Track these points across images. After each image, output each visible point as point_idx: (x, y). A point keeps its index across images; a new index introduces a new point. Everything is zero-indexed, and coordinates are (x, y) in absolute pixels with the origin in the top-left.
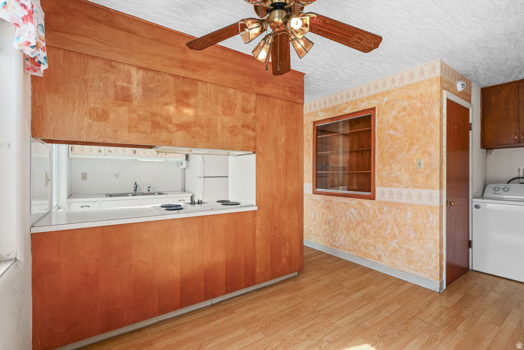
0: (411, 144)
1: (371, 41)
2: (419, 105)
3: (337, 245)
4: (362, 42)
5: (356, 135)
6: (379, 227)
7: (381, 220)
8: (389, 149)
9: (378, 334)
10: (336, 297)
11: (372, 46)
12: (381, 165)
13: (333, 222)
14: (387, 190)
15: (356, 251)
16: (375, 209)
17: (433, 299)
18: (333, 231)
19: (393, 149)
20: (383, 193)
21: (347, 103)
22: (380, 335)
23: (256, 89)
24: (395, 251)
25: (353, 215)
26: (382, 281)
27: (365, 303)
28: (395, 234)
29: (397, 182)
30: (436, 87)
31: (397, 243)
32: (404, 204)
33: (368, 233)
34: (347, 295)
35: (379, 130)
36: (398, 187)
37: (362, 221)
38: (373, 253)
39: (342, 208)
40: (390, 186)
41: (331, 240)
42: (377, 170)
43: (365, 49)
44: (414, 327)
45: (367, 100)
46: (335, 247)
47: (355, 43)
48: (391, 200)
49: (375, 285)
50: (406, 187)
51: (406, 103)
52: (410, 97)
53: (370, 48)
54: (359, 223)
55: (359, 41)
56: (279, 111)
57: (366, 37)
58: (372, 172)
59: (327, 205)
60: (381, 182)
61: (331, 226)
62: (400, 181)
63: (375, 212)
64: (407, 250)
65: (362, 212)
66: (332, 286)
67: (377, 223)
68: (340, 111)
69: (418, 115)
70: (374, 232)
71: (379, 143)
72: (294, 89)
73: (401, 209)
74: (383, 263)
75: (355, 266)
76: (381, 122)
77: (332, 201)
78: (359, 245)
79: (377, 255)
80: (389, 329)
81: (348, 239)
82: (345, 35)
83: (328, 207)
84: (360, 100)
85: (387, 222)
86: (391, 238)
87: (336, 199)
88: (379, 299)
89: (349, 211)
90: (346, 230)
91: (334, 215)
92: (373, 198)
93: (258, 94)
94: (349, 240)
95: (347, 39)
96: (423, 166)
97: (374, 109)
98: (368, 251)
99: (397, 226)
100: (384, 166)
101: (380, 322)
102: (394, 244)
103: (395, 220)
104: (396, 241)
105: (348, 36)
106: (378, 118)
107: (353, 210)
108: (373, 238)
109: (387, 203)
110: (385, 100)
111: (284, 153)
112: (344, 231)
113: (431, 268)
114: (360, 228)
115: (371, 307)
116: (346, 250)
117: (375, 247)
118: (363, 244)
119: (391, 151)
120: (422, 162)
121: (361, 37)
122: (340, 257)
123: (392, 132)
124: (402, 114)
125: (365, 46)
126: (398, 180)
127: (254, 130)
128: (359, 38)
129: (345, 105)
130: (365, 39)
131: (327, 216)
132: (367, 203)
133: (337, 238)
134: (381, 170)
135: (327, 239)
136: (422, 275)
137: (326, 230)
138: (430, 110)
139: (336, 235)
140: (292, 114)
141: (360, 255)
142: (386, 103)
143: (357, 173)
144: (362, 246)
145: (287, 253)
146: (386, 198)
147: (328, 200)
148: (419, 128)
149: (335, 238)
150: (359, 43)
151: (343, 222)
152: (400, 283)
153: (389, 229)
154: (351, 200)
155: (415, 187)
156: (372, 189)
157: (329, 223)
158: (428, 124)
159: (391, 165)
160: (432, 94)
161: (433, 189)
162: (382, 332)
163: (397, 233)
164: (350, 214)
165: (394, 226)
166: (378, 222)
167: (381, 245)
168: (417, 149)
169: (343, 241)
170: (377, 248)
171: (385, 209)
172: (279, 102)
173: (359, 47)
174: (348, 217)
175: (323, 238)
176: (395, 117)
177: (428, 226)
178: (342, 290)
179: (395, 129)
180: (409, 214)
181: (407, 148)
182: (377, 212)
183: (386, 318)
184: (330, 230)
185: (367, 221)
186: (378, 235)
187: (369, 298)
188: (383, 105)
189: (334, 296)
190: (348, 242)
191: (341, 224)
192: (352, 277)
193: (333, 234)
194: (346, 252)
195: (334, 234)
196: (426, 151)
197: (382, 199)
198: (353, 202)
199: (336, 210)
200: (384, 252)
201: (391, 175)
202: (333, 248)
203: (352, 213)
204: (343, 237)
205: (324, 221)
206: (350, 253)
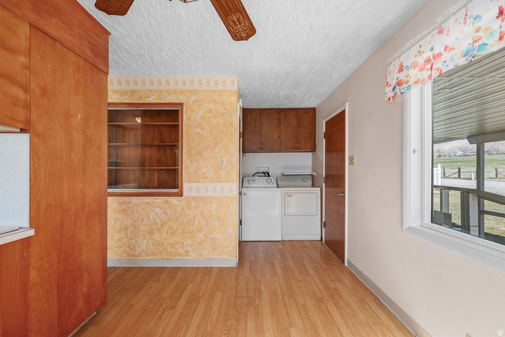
0: (216, 143)
1: (246, 30)
2: (222, 110)
3: (137, 253)
4: (239, 26)
5: (157, 128)
6: (187, 223)
7: (189, 215)
8: (196, 146)
9: (224, 332)
10: (163, 317)
11: (244, 35)
12: (189, 161)
13: (132, 227)
14: (194, 186)
15: (162, 253)
16: (182, 206)
17: (236, 274)
18: (132, 238)
19: (200, 147)
20: (190, 189)
21: (151, 91)
22: (225, 332)
23: (32, 16)
24: (202, 242)
25: (157, 215)
26: (194, 276)
27: (194, 306)
28: (201, 227)
29: (204, 178)
30: (234, 98)
31: (204, 235)
32: (209, 198)
33: (176, 231)
34: (173, 308)
35: (187, 127)
36: (205, 182)
37: (169, 219)
38: (181, 251)
39: (143, 209)
40: (198, 182)
41: (128, 250)
42: (185, 166)
43: (236, 36)
44: (241, 306)
45: (174, 94)
46: (134, 256)
47: (231, 23)
48: (198, 195)
49: (191, 282)
50: (212, 182)
51: (212, 106)
52: (215, 102)
53: (241, 36)
54: (165, 223)
55: (237, 23)
56: (74, 71)
57: (245, 22)
58: (180, 168)
59: (123, 208)
60: (189, 178)
61: (129, 233)
62: (207, 177)
63: (183, 208)
64: (212, 239)
65: (168, 211)
66: (152, 305)
67: (184, 219)
68: (141, 98)
69: (221, 118)
70: (182, 228)
71: (187, 139)
72: (95, 48)
73: (207, 203)
74: (190, 258)
75: (162, 270)
76: (189, 119)
77: (130, 203)
78: (165, 247)
79: (184, 251)
80: (228, 321)
81: (151, 242)
82: (228, 6)
83: (124, 210)
84: (166, 91)
85: (195, 216)
86: (198, 231)
87: (135, 200)
88: (203, 295)
89: (153, 211)
90: (149, 233)
91: (132, 219)
92: (180, 194)
93: (33, 26)
94: (153, 244)
95: (228, 13)
96: (225, 163)
97: (182, 104)
98: (175, 250)
99: (203, 218)
100: (192, 162)
101: (217, 318)
102: (200, 236)
103: (202, 214)
104: (202, 233)
105: (231, 11)
106: (186, 114)
107: (158, 210)
108: (181, 235)
109: (194, 199)
110: (193, 98)
111: (82, 138)
112: (147, 235)
113: (231, 249)
114: (166, 228)
115: (201, 308)
116: (149, 256)
117: (183, 244)
118: (169, 244)
119: (198, 148)
120: (224, 160)
121: (242, 19)
122: (140, 266)
123: (199, 130)
124: (209, 115)
125: (238, 32)
126: (205, 175)
127: (26, 90)
128: (238, 20)
129: (147, 92)
130: (243, 24)
131: (123, 221)
132: (174, 200)
133: (136, 245)
134: (188, 166)
135: (122, 249)
136: (224, 257)
137: (120, 239)
138: (230, 117)
139: (136, 242)
140: (92, 82)
141: (166, 257)
142: (194, 102)
143: (158, 169)
144: (169, 246)
145: (84, 290)
146: (194, 194)
147: (124, 203)
148: (222, 130)
149: (134, 246)
150: (236, 25)
151: (145, 225)
152: (208, 271)
153: (196, 223)
154: (155, 199)
155: (219, 182)
156: (179, 186)
157: (126, 229)
158: (229, 128)
159: (198, 162)
160: (231, 103)
161: (233, 182)
162: (226, 328)
163: (204, 226)
164: (155, 214)
165: (201, 219)
166: (185, 217)
167: (188, 240)
168: (221, 149)
169: (144, 246)
170: (185, 244)
171: (193, 204)
172: (73, 57)
173: (232, 30)
174: (152, 219)
175: (117, 249)
176: (202, 117)
177: (229, 214)
178: (164, 305)
179: (202, 128)
180: (214, 206)
181: (212, 146)
182: (185, 209)
183: (219, 311)
184: (127, 238)
185: (174, 219)
186: (186, 231)
187: (194, 299)
188: (191, 103)
189: (161, 316)
190: (151, 246)
191: (142, 228)
192: (166, 284)
193: (131, 242)
194: (148, 258)
195: (133, 241)
196: (227, 151)
197: (190, 195)
198: (158, 201)
199: (136, 212)
200: (191, 246)
201: (199, 171)
202: (131, 258)
203: (156, 213)
204: (145, 242)
205: (118, 229)
206: (154, 257)
